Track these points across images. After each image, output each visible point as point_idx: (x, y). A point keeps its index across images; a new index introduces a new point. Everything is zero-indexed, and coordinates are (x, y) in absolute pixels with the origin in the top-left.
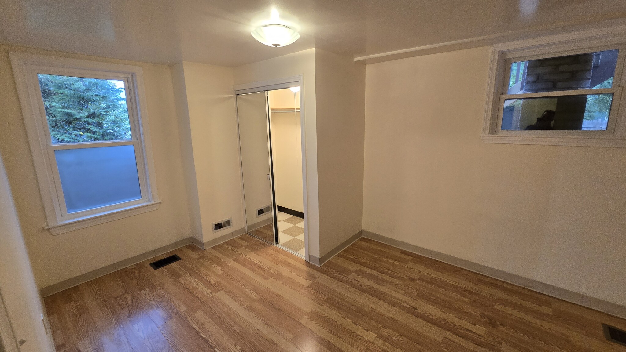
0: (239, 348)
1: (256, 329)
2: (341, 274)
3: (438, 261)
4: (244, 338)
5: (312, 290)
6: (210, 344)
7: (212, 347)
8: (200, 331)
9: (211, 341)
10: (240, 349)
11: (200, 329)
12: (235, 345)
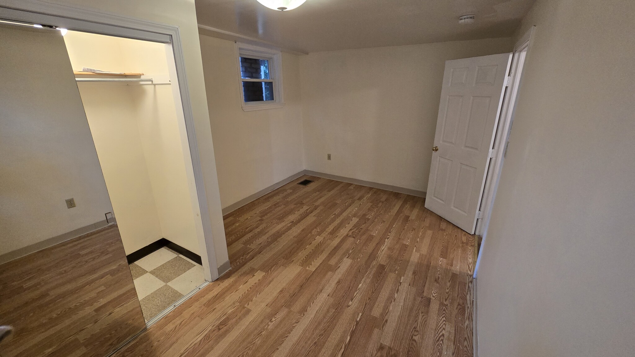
0: (350, 303)
1: (328, 298)
2: (249, 253)
3: (239, 208)
4: (339, 303)
5: (272, 269)
6: (354, 327)
7: (357, 324)
8: (344, 346)
9: (352, 328)
10: (351, 301)
11: (341, 348)
12: (348, 306)
